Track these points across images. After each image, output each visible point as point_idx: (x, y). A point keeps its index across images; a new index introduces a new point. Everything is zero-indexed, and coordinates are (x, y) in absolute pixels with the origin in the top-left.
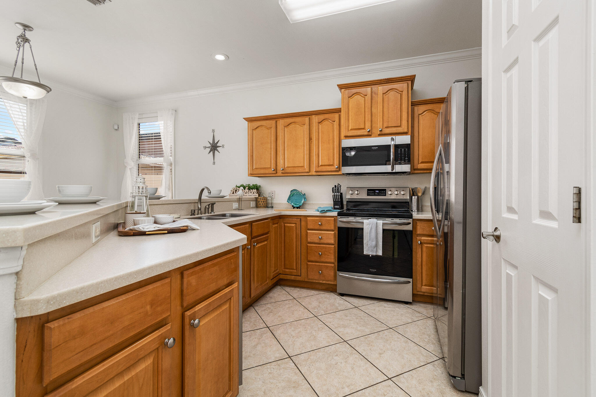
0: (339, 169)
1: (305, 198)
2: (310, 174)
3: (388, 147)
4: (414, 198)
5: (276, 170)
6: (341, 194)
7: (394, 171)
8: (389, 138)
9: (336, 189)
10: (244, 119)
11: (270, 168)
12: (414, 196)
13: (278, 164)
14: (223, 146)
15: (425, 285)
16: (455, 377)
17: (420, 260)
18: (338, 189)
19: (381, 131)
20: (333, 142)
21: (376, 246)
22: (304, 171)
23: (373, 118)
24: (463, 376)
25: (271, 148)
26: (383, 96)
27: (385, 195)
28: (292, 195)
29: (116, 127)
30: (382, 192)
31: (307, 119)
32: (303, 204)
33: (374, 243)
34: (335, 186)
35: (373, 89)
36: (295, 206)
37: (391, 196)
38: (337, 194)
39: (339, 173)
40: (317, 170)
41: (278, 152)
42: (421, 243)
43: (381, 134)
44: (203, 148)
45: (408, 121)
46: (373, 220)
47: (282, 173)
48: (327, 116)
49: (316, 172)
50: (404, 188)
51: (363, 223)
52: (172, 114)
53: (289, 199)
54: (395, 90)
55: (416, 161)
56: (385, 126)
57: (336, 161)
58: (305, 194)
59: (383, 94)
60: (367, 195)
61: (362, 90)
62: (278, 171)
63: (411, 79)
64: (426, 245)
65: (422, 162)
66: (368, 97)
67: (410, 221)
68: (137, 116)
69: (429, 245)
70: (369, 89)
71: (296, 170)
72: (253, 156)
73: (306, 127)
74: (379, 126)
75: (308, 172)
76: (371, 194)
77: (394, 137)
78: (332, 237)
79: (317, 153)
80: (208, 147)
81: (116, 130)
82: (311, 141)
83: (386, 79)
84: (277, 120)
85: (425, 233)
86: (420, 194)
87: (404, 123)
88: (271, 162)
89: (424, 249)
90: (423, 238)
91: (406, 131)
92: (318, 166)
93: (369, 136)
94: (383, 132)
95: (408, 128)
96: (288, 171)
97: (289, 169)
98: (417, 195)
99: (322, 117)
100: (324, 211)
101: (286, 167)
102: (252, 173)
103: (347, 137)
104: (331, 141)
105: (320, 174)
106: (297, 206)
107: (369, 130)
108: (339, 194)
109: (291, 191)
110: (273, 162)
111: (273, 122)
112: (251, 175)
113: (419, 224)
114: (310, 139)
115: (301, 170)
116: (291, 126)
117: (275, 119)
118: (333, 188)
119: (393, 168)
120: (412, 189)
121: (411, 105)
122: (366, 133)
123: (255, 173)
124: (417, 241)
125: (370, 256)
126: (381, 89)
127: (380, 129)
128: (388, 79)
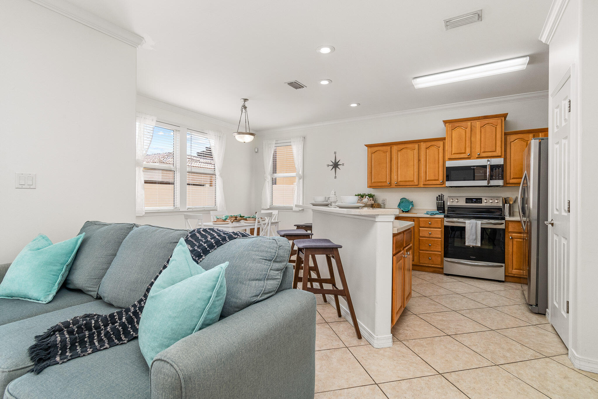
0: (443, 183)
1: (413, 205)
2: (418, 186)
3: (485, 167)
4: (507, 206)
5: (390, 183)
6: (444, 201)
7: (490, 185)
8: (486, 160)
9: (440, 198)
10: (365, 145)
11: (386, 182)
12: (506, 203)
13: (392, 179)
14: (343, 164)
15: (515, 269)
16: (532, 305)
17: (511, 250)
18: (441, 198)
19: (479, 155)
20: (439, 163)
21: (476, 239)
22: (414, 184)
23: (472, 145)
24: (537, 305)
25: (386, 167)
26: (481, 129)
27: (481, 203)
28: (401, 202)
29: (256, 151)
30: (479, 200)
31: (416, 146)
32: (411, 209)
33: (474, 237)
34: (439, 196)
35: (473, 124)
36: (404, 210)
37: (486, 203)
38: (441, 202)
39: (443, 186)
40: (425, 183)
41: (392, 170)
42: (512, 238)
43: (479, 157)
44: (326, 166)
45: (501, 147)
46: (473, 221)
47: (396, 186)
48: (433, 143)
49: (424, 185)
50: (497, 198)
51: (465, 223)
52: (302, 140)
53: (399, 205)
54: (490, 124)
55: (508, 178)
56: (482, 151)
57: (441, 176)
58: (412, 201)
59: (481, 127)
60: (466, 203)
61: (463, 124)
62: (392, 184)
63: (505, 116)
64: (516, 240)
65: (514, 178)
66: (468, 130)
67: (503, 221)
68: (274, 142)
69: (518, 240)
70: (469, 123)
71: (408, 184)
72: (372, 173)
73: (416, 151)
74: (477, 150)
75: (417, 185)
76: (469, 202)
77: (490, 159)
78: (440, 233)
79: (425, 170)
80: (330, 165)
81: (256, 152)
82: (419, 162)
83: (483, 116)
84: (391, 146)
85: (515, 231)
86: (511, 203)
87: (499, 149)
88: (386, 177)
89: (515, 243)
90: (513, 235)
91: (500, 154)
92: (426, 181)
93: (469, 158)
94: (480, 156)
95: (501, 153)
96: (401, 184)
97: (402, 182)
98: (509, 203)
99: (429, 144)
100: (434, 214)
101: (399, 181)
102: (371, 185)
103: (450, 159)
104: (437, 162)
105: (427, 186)
106: (406, 211)
107: (468, 154)
108: (442, 202)
109: (401, 199)
110: (388, 177)
111: (388, 148)
112: (370, 187)
113: (510, 224)
114: (419, 160)
115: (411, 183)
116: (404, 150)
117: (390, 145)
118: (437, 197)
119: (489, 183)
120: (505, 198)
121: (504, 135)
122: (467, 156)
123: (373, 185)
124: (508, 237)
125: (471, 246)
126: (478, 124)
127: (478, 154)
128: (485, 116)
